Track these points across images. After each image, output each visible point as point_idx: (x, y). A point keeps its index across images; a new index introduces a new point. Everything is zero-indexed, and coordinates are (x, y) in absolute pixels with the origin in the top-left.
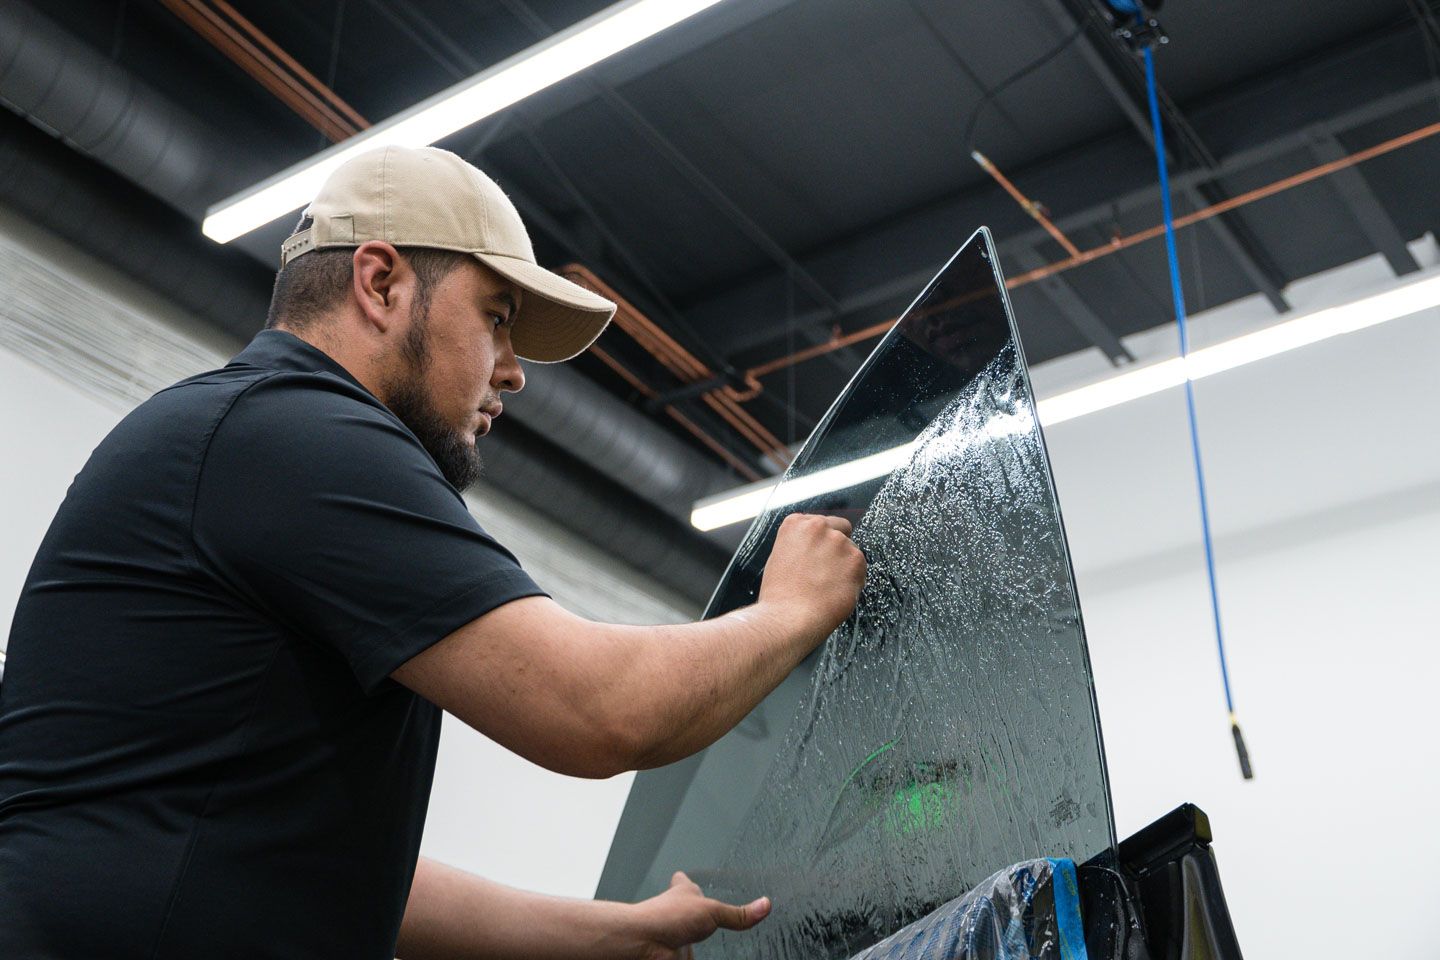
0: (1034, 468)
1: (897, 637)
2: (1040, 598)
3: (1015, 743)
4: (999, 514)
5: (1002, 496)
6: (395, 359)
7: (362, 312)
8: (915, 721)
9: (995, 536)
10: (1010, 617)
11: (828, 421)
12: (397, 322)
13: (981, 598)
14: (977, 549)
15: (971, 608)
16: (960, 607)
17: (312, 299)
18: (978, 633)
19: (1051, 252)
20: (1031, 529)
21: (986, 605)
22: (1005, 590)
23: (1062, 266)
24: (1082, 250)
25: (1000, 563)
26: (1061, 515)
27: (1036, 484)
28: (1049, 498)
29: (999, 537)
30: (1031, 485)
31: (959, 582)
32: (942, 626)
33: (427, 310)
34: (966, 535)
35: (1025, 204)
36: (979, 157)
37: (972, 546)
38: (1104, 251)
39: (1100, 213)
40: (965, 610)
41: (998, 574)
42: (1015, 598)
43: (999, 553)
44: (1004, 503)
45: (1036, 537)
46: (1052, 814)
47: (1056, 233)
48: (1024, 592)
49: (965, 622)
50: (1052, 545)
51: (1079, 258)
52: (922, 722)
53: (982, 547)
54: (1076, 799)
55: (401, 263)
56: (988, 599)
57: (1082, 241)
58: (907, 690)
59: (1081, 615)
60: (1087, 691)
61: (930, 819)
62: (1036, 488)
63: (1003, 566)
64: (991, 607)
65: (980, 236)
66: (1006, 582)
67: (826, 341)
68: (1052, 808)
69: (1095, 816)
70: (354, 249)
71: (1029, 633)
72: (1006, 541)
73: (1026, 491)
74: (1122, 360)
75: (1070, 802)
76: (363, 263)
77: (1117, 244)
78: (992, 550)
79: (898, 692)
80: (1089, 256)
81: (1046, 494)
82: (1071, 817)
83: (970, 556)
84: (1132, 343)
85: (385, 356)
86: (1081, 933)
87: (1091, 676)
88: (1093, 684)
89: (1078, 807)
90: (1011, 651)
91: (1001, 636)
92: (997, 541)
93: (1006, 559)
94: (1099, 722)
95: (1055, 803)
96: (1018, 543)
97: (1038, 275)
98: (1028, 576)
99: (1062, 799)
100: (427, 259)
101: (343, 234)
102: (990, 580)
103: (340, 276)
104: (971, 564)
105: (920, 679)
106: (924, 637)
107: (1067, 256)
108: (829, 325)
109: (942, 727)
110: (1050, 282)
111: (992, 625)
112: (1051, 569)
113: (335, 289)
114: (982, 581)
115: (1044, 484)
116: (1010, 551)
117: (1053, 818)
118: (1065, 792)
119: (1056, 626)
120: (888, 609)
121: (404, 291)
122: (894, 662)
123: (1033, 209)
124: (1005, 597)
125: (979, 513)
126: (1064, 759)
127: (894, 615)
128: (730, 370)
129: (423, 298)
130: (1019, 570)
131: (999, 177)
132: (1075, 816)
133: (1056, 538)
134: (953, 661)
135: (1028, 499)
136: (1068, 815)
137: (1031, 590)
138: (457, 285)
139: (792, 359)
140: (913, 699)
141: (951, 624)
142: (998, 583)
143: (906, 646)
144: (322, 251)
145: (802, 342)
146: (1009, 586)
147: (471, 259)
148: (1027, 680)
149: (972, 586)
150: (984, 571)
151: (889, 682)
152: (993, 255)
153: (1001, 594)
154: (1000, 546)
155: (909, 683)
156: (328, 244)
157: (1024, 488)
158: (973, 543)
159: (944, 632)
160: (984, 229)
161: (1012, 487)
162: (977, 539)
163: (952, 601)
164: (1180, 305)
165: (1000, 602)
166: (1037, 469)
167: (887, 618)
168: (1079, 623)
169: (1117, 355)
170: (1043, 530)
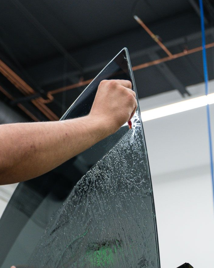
0: (139, 137)
1: (87, 196)
2: (138, 185)
3: (127, 237)
4: (125, 153)
5: (127, 146)
8: (92, 227)
9: (124, 161)
10: (127, 191)
11: (66, 115)
13: (118, 183)
14: (117, 165)
15: (114, 187)
16: (110, 186)
18: (116, 196)
19: (161, 54)
20: (136, 159)
21: (119, 186)
22: (126, 181)
23: (165, 59)
24: (173, 53)
25: (125, 171)
26: (147, 155)
27: (139, 143)
28: (143, 148)
29: (125, 161)
30: (137, 143)
31: (110, 177)
32: (103, 193)
34: (113, 160)
35: (153, 36)
36: (137, 18)
37: (115, 164)
38: (181, 55)
39: (181, 41)
40: (111, 187)
41: (124, 175)
42: (130, 184)
43: (125, 167)
44: (127, 149)
45: (138, 162)
46: (139, 264)
47: (163, 47)
48: (133, 182)
49: (111, 192)
50: (144, 165)
51: (172, 57)
52: (94, 228)
53: (119, 165)
54: (147, 259)
56: (120, 184)
57: (173, 50)
58: (89, 215)
59: (152, 192)
60: (153, 220)
61: (95, 264)
62: (139, 144)
63: (126, 172)
64: (121, 187)
65: (124, 51)
66: (127, 178)
67: (77, 82)
68: (139, 262)
69: (154, 266)
71: (134, 197)
72: (127, 163)
73: (136, 145)
74: (186, 95)
75: (145, 260)
77: (186, 52)
78: (122, 166)
79: (86, 216)
80: (175, 56)
81: (142, 147)
82: (145, 266)
83: (114, 167)
84: (190, 89)
87: (155, 214)
88: (155, 217)
89: (148, 262)
90: (127, 203)
91: (124, 198)
92: (124, 163)
93: (127, 170)
94: (157, 231)
95: (140, 260)
96: (132, 164)
97: (157, 62)
98: (134, 176)
99: (142, 259)
102: (121, 177)
104: (114, 170)
105: (94, 211)
106: (96, 196)
107: (167, 56)
108: (79, 76)
109: (101, 230)
110: (161, 65)
111: (121, 193)
112: (143, 174)
114: (118, 177)
115: (142, 142)
116: (128, 167)
117: (139, 266)
118: (143, 257)
119: (144, 195)
120: (84, 186)
122: (85, 205)
123: (156, 38)
124: (126, 183)
125: (118, 152)
126: (144, 244)
127: (86, 188)
128: (42, 91)
130: (132, 174)
131: (144, 26)
132: (147, 265)
133: (145, 162)
134: (107, 206)
135: (136, 148)
136: (144, 265)
137: (135, 182)
139: (64, 89)
140: (91, 219)
141: (106, 192)
142: (124, 178)
143: (90, 200)
145: (69, 83)
146: (128, 179)
148: (132, 214)
149: (114, 179)
150: (119, 173)
151: (83, 212)
152: (128, 58)
153: (124, 182)
154: (125, 165)
155: (90, 213)
157: (135, 144)
158: (116, 163)
159: (104, 195)
160: (125, 49)
161: (130, 143)
162: (117, 162)
163: (107, 184)
164: (206, 76)
165: (124, 186)
166: (140, 138)
167: (83, 189)
168: (152, 195)
169: (184, 93)
170: (140, 160)
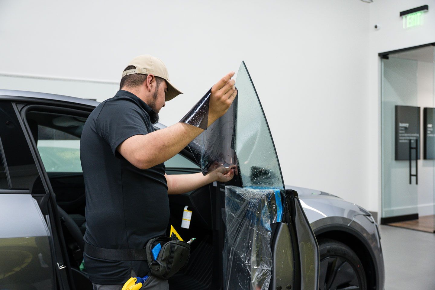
6: (151, 97)
7: (147, 87)
12: (153, 90)
17: (135, 83)
33: (158, 89)
55: (154, 79)
70: (148, 75)
76: (149, 78)
85: (149, 96)
86: (281, 205)
100: (158, 79)
101: (144, 72)
103: (142, 79)
113: (141, 82)
121: (154, 84)
129: (157, 86)
138: (162, 85)
144: (139, 74)
147: (165, 80)
156: (141, 73)
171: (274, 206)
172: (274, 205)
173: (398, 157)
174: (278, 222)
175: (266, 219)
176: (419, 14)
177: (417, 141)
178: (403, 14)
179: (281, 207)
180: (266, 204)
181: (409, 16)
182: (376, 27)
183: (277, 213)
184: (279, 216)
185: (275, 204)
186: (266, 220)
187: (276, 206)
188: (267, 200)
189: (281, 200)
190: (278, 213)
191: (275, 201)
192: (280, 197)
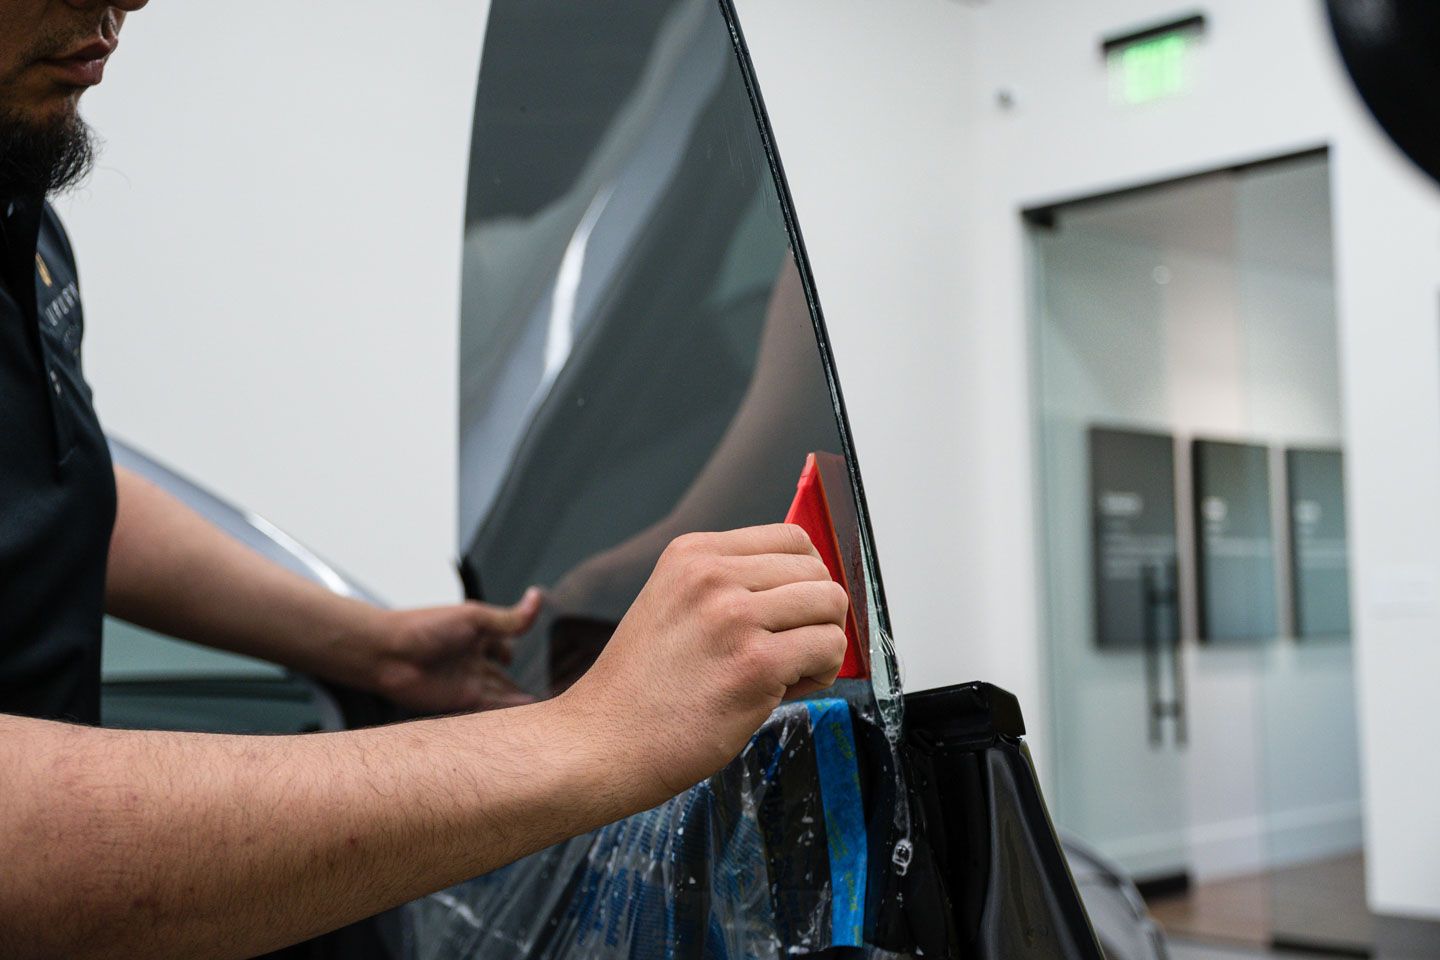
86: (860, 815)
171: (807, 826)
172: (807, 820)
173: (1105, 635)
174: (838, 942)
175: (753, 925)
176: (1172, 48)
177: (1174, 570)
178: (1114, 45)
179: (860, 828)
180: (749, 812)
181: (1137, 58)
182: (1005, 101)
183: (828, 877)
184: (846, 902)
185: (816, 810)
186: (749, 935)
187: (820, 827)
188: (755, 782)
189: (856, 777)
190: (839, 878)
191: (816, 788)
192: (851, 753)
